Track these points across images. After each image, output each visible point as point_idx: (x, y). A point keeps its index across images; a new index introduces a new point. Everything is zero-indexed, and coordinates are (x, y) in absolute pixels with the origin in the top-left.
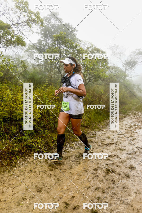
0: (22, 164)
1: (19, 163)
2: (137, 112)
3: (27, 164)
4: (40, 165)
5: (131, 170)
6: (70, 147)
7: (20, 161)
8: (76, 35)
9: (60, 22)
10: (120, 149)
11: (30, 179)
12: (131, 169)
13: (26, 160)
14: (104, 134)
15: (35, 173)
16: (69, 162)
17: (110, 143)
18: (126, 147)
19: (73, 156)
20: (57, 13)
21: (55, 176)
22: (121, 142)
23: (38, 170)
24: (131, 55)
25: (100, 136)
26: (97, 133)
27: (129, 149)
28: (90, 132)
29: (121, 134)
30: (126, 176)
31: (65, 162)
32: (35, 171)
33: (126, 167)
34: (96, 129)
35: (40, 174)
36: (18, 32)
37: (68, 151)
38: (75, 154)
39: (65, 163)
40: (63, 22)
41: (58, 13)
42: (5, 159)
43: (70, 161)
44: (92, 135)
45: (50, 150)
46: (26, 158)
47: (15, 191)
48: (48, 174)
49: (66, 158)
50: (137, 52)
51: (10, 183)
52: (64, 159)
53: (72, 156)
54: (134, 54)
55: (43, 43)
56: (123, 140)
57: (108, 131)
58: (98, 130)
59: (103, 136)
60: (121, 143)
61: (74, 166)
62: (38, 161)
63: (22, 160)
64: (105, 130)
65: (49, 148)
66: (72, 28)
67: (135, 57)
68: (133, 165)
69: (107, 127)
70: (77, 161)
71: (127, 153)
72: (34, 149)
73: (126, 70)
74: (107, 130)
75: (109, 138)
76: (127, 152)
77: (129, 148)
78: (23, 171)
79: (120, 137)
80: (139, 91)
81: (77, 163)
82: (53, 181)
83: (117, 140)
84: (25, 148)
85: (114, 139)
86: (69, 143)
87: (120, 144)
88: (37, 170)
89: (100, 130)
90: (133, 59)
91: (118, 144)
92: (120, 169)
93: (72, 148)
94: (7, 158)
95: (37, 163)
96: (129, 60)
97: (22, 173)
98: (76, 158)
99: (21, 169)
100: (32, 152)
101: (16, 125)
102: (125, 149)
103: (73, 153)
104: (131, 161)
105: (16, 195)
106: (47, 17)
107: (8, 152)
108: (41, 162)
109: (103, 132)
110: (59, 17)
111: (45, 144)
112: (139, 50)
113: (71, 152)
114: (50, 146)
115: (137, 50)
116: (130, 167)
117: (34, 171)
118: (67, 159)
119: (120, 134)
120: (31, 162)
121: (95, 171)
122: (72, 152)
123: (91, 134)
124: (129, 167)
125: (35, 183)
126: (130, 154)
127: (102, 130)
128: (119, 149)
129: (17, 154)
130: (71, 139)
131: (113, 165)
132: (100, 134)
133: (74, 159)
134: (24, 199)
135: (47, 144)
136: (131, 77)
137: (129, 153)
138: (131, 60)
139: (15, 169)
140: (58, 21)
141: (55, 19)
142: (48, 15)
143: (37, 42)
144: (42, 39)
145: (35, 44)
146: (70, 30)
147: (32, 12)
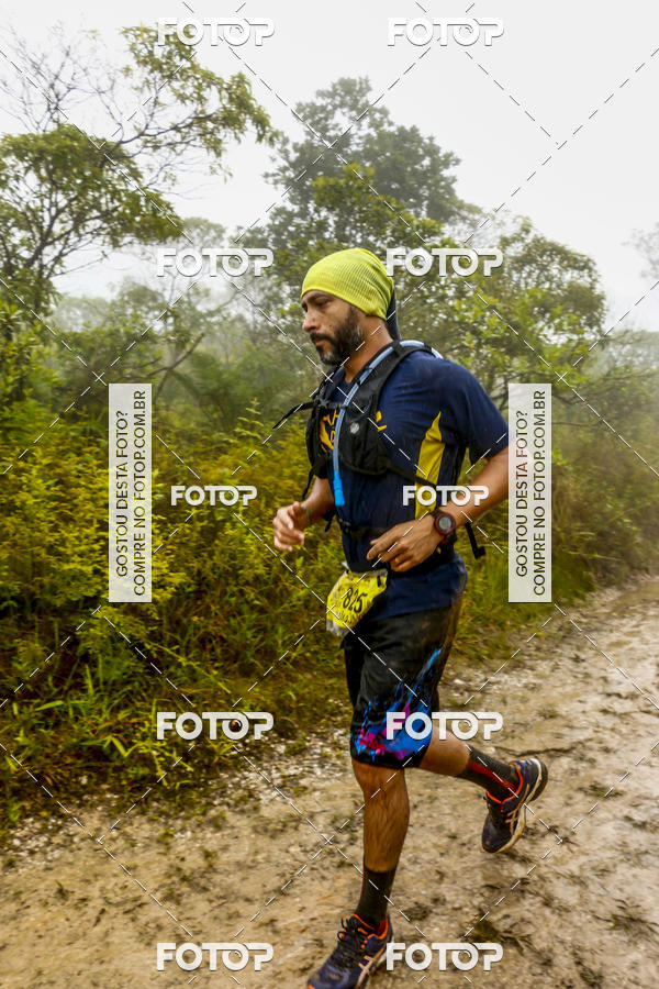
0: (32, 853)
1: (17, 842)
3: (57, 854)
4: (123, 861)
5: (621, 936)
6: (323, 759)
7: (25, 831)
8: (454, 180)
9: (376, 125)
10: (594, 788)
11: (36, 948)
12: (627, 928)
13: (60, 828)
14: (534, 688)
15: (78, 913)
16: (284, 854)
17: (547, 751)
18: (635, 774)
19: (322, 820)
20: (361, 83)
22: (613, 744)
23: (102, 889)
25: (509, 700)
26: (493, 683)
27: (643, 791)
28: (458, 676)
29: (624, 695)
30: (583, 976)
31: (264, 855)
32: (84, 900)
33: (602, 911)
34: (498, 658)
35: (103, 921)
36: (155, 173)
37: (303, 782)
38: (332, 806)
39: (259, 858)
40: (391, 123)
41: (367, 81)
43: (291, 845)
44: (466, 694)
45: (208, 772)
46: (62, 816)
48: (147, 924)
49: (279, 827)
52: (266, 830)
53: (312, 816)
56: (624, 730)
57: (559, 674)
58: (505, 664)
59: (524, 700)
60: (607, 750)
61: (308, 879)
62: (125, 834)
63: (38, 825)
64: (544, 667)
65: (206, 761)
66: (432, 151)
68: (644, 905)
69: (565, 646)
70: (331, 853)
71: (628, 819)
72: (118, 769)
74: (556, 668)
75: (552, 717)
76: (626, 812)
77: (649, 783)
78: (17, 895)
79: (615, 714)
81: (327, 863)
83: (588, 734)
84: (69, 761)
85: (575, 723)
86: (324, 739)
87: (600, 757)
88: (94, 891)
89: (517, 665)
91: (590, 755)
92: (561, 927)
93: (334, 765)
98: (330, 828)
99: (15, 881)
100: (104, 781)
102: (620, 788)
103: (329, 799)
104: (635, 876)
108: (133, 846)
109: (528, 677)
113: (317, 793)
116: (620, 913)
117: (79, 894)
118: (282, 831)
119: (619, 695)
120: (82, 840)
121: (411, 920)
122: (323, 790)
123: (457, 688)
124: (615, 917)
125: (53, 979)
126: (642, 826)
127: (529, 663)
128: (587, 785)
130: (341, 713)
131: (523, 891)
132: (509, 689)
133: (315, 838)
137: (638, 817)
140: (366, 122)
141: (354, 113)
142: (321, 94)
143: (270, 222)
144: (290, 207)
145: (259, 231)
146: (426, 162)
147: (210, 79)
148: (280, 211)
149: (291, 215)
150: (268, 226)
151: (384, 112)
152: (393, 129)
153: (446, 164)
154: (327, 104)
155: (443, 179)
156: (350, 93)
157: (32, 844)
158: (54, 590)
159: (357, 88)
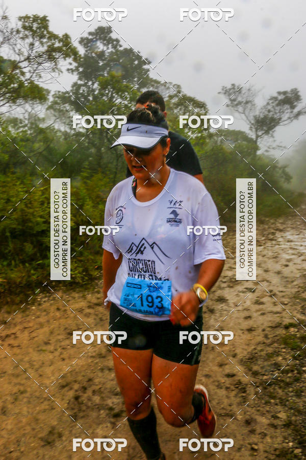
1: (39, 300)
2: (267, 219)
3: (52, 302)
7: (40, 297)
8: (148, 70)
9: (115, 47)
13: (51, 296)
20: (108, 29)
21: (97, 315)
24: (268, 104)
36: (32, 74)
40: (121, 46)
42: (16, 294)
45: (91, 281)
46: (50, 293)
47: (34, 334)
48: (86, 313)
50: (281, 97)
51: (25, 325)
54: (272, 103)
55: (84, 91)
62: (71, 296)
63: (44, 295)
65: (90, 278)
66: (139, 57)
67: (275, 110)
73: (257, 136)
78: (45, 311)
80: (286, 179)
82: (93, 321)
90: (271, 113)
94: (21, 292)
95: (68, 299)
96: (262, 116)
97: (45, 313)
99: (42, 308)
101: (32, 243)
105: (36, 339)
106: (87, 39)
107: (20, 283)
108: (75, 298)
110: (113, 36)
111: (83, 271)
112: (285, 93)
114: (91, 275)
115: (279, 93)
129: (36, 286)
134: (47, 343)
135: (86, 272)
136: (267, 151)
138: (268, 115)
139: (34, 308)
140: (110, 46)
141: (105, 42)
142: (90, 34)
143: (71, 89)
144: (80, 82)
145: (67, 92)
146: (136, 62)
147: (55, 37)
148: (75, 84)
149: (80, 86)
150: (71, 91)
151: (117, 41)
152: (121, 49)
153: (145, 63)
154: (94, 38)
155: (144, 69)
156: (103, 33)
157: (44, 300)
158: (32, 228)
159: (106, 31)
